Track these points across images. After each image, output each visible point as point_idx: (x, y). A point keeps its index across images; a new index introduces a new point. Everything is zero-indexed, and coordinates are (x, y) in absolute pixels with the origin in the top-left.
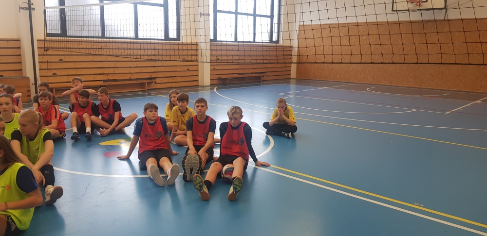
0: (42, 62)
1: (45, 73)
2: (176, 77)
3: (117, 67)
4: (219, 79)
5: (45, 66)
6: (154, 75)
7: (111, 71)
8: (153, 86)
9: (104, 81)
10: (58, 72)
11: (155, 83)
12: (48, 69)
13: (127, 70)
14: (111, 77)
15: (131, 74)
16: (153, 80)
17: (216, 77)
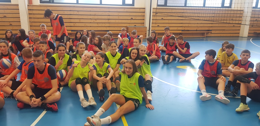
0: (153, 20)
1: (154, 25)
2: (224, 30)
3: (191, 23)
4: (255, 33)
5: (154, 21)
6: (211, 29)
7: (187, 25)
8: (210, 35)
9: (182, 30)
10: (160, 25)
11: (211, 33)
12: (156, 23)
13: (196, 25)
14: (186, 29)
15: (197, 27)
16: (210, 32)
17: (253, 32)
